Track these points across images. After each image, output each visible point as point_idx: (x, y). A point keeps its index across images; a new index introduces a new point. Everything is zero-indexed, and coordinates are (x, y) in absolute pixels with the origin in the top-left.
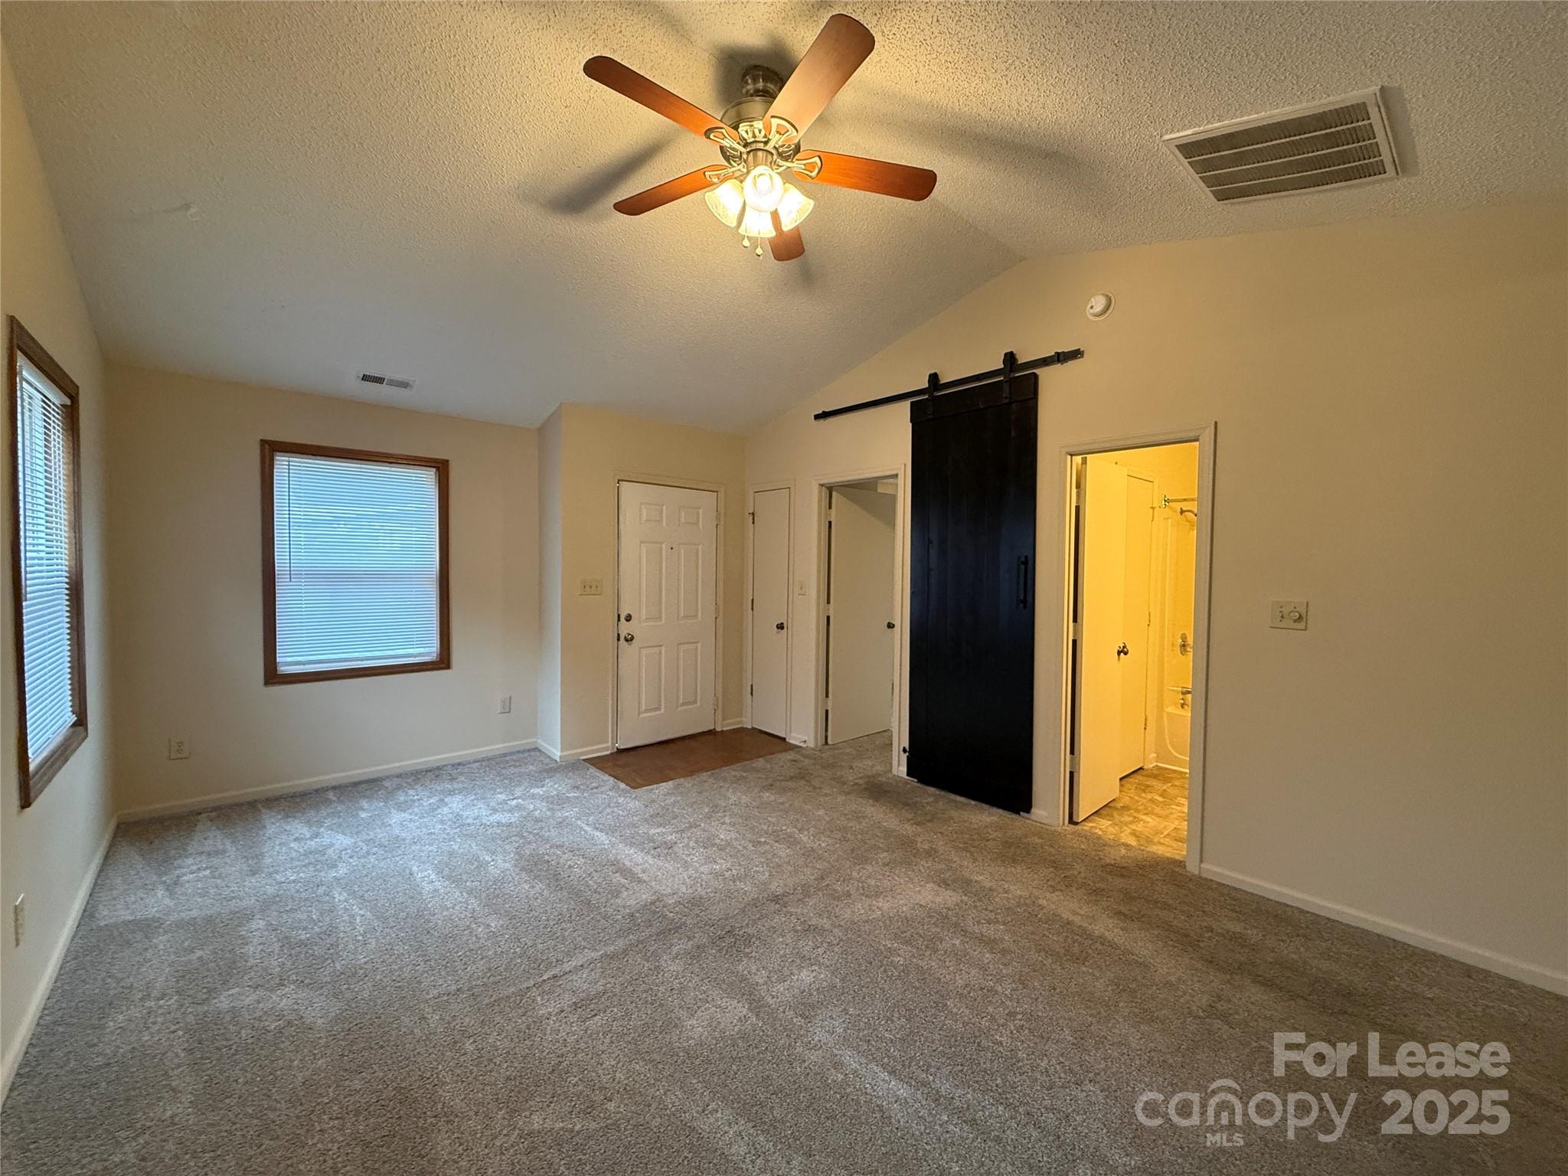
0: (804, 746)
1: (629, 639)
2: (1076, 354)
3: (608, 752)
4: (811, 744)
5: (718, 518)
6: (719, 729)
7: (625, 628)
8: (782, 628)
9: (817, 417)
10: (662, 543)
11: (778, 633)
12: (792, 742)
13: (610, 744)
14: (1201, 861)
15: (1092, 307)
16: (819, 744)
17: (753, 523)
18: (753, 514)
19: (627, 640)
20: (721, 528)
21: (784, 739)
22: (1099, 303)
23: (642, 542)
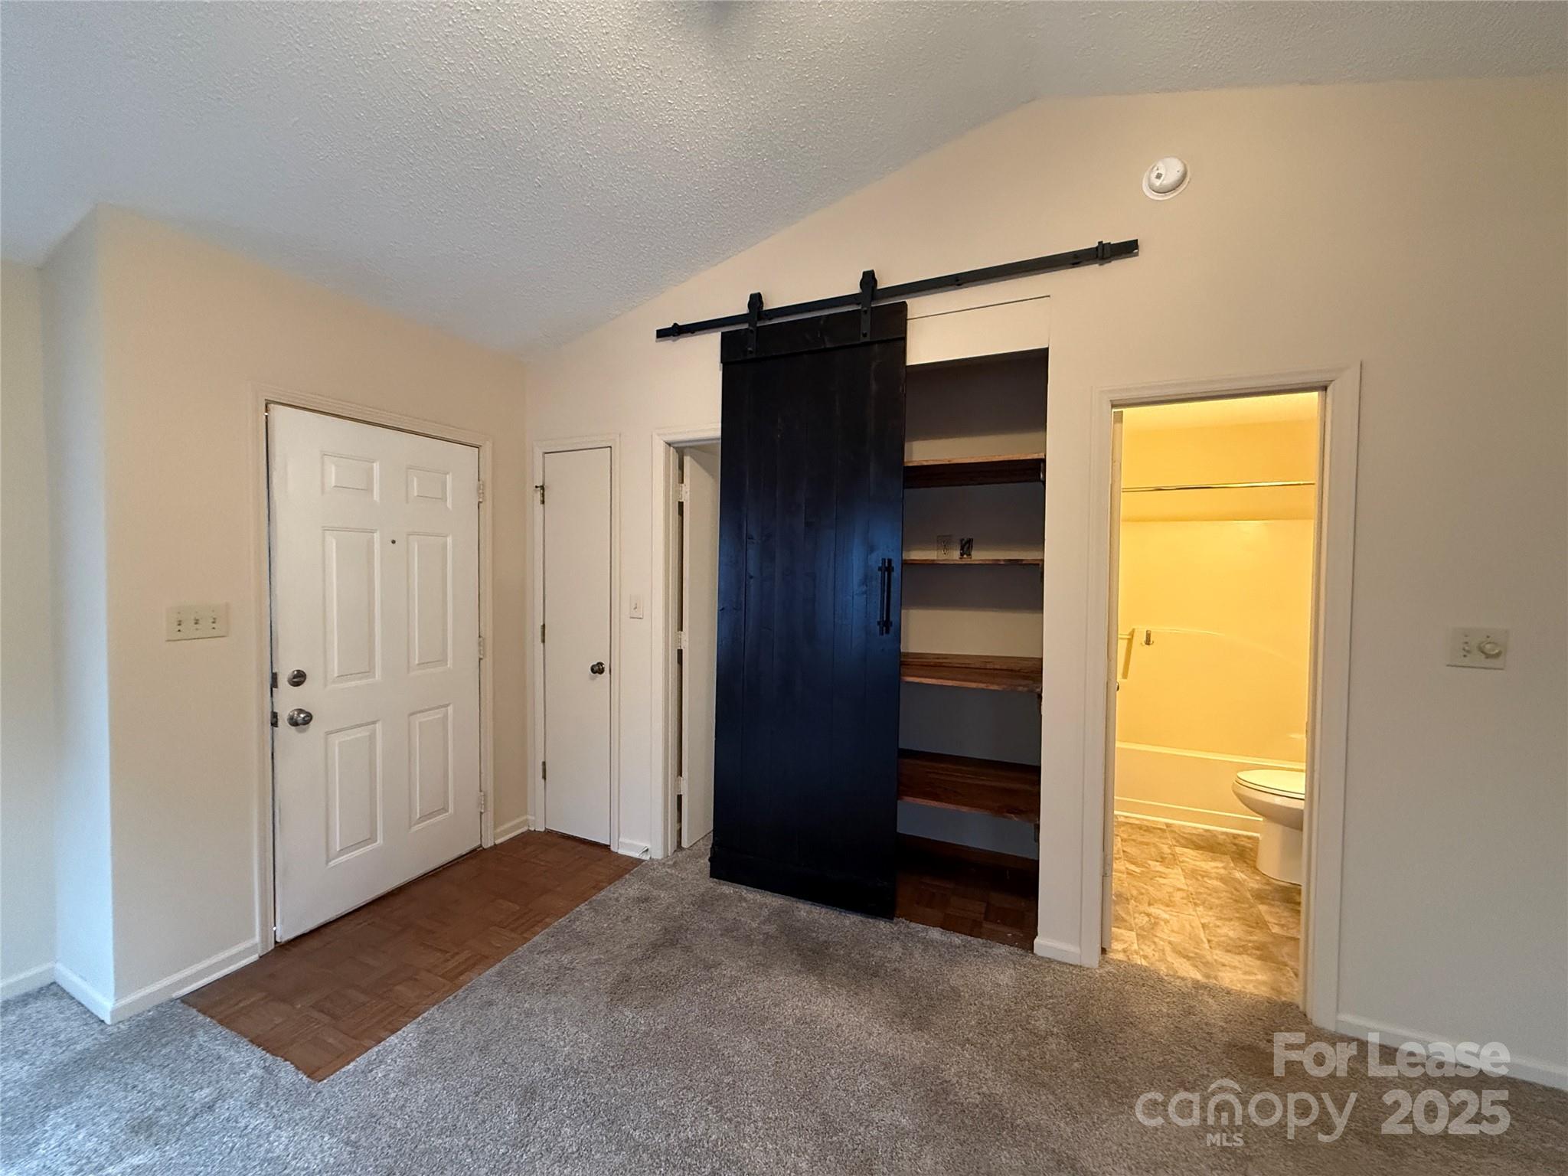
0: (646, 857)
1: (302, 720)
2: (1129, 249)
3: (254, 957)
4: (658, 854)
5: (481, 490)
6: (488, 844)
7: (289, 700)
8: (601, 671)
9: (662, 334)
10: (372, 532)
11: (593, 679)
12: (621, 852)
13: (257, 939)
14: (1337, 1010)
15: (1159, 176)
16: (670, 851)
17: (543, 502)
18: (542, 488)
19: (294, 723)
20: (487, 506)
21: (607, 847)
22: (1170, 170)
23: (325, 529)
